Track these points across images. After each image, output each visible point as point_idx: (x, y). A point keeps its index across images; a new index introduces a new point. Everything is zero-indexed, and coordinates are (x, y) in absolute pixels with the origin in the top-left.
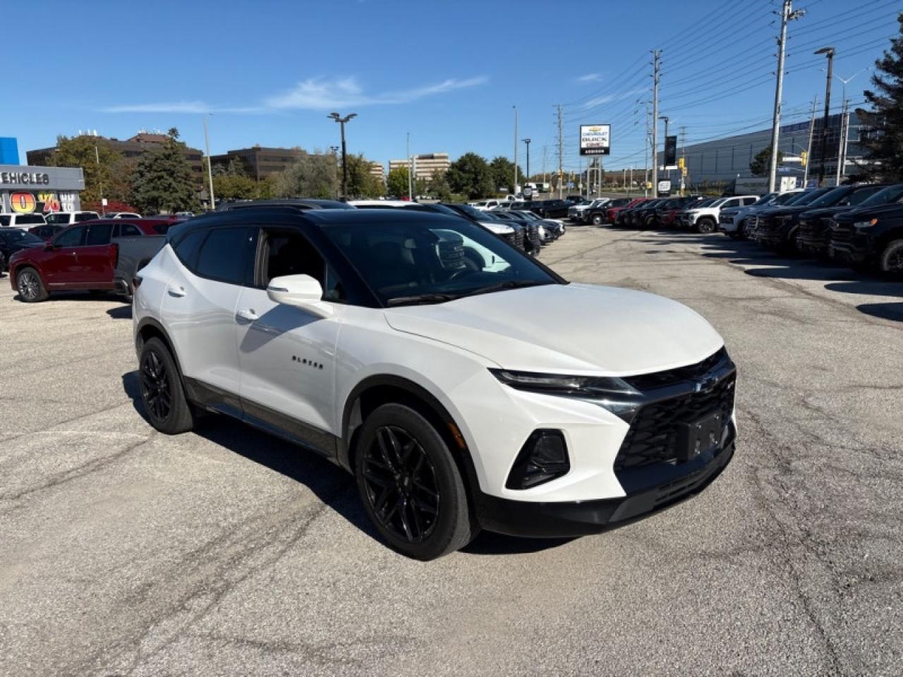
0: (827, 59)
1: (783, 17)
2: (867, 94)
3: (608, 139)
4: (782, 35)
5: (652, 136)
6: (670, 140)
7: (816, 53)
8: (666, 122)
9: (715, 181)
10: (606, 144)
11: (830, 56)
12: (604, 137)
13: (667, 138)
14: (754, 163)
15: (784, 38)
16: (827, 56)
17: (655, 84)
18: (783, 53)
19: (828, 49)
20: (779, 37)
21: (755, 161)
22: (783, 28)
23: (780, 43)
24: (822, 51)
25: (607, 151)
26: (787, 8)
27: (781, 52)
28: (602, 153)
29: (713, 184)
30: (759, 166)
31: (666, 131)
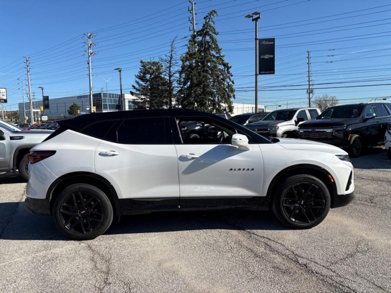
0: (119, 72)
1: (89, 53)
2: (133, 86)
3: (5, 95)
4: (89, 60)
5: (28, 95)
6: (46, 98)
7: (115, 69)
8: (42, 89)
9: (52, 117)
10: (5, 98)
11: (120, 71)
12: (3, 94)
13: (44, 97)
14: (69, 110)
15: (90, 61)
16: (119, 71)
17: (28, 72)
18: (90, 68)
19: (119, 69)
20: (88, 61)
21: (69, 109)
22: (89, 57)
23: (88, 63)
24: (117, 69)
25: (5, 101)
26: (90, 50)
27: (89, 67)
28: (2, 102)
29: (51, 118)
30: (71, 112)
31: (43, 93)
